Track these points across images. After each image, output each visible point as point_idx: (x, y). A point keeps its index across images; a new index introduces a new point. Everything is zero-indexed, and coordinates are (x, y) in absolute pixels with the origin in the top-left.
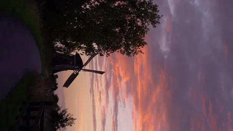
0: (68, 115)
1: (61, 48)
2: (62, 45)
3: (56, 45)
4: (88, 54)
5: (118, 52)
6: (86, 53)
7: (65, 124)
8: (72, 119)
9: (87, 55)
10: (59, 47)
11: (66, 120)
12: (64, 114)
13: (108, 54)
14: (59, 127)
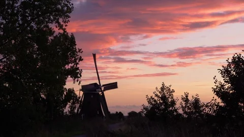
0: (156, 95)
1: (71, 107)
2: (68, 106)
3: (68, 113)
4: (79, 76)
5: (66, 26)
6: (78, 77)
7: (170, 100)
8: (162, 89)
9: (81, 76)
10: (70, 110)
11: (164, 98)
12: (155, 101)
13: (80, 50)
14: (176, 110)
